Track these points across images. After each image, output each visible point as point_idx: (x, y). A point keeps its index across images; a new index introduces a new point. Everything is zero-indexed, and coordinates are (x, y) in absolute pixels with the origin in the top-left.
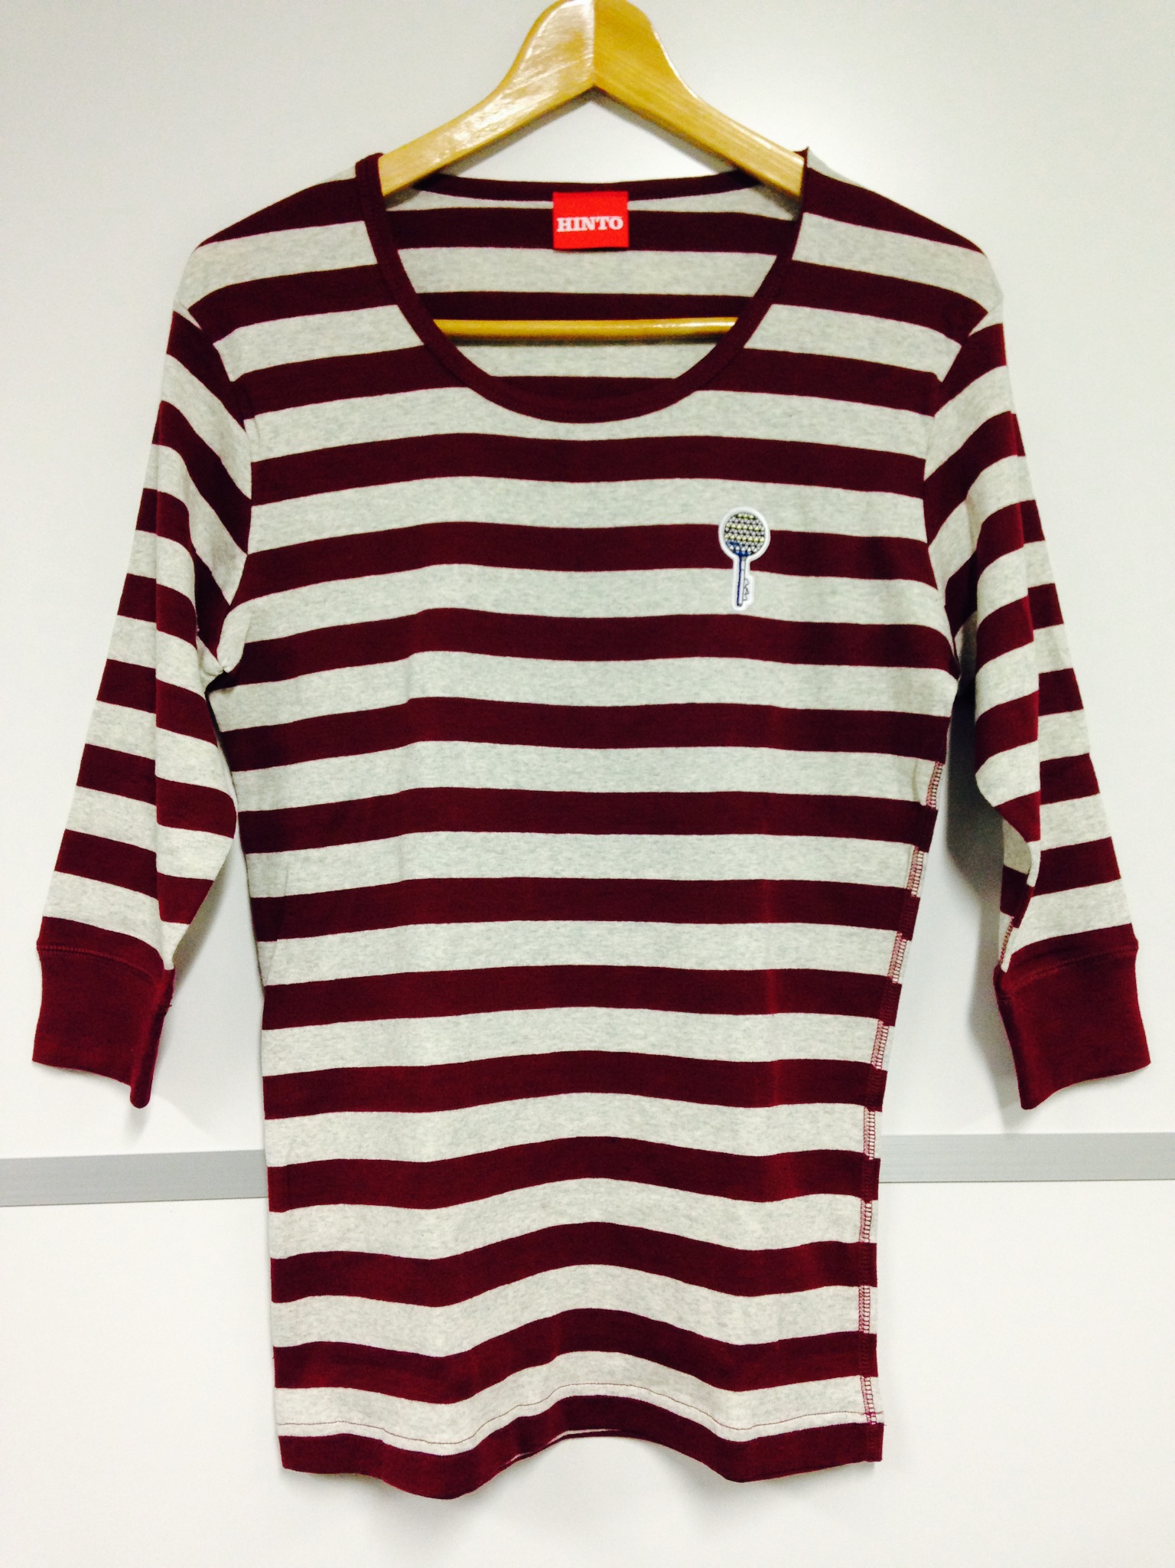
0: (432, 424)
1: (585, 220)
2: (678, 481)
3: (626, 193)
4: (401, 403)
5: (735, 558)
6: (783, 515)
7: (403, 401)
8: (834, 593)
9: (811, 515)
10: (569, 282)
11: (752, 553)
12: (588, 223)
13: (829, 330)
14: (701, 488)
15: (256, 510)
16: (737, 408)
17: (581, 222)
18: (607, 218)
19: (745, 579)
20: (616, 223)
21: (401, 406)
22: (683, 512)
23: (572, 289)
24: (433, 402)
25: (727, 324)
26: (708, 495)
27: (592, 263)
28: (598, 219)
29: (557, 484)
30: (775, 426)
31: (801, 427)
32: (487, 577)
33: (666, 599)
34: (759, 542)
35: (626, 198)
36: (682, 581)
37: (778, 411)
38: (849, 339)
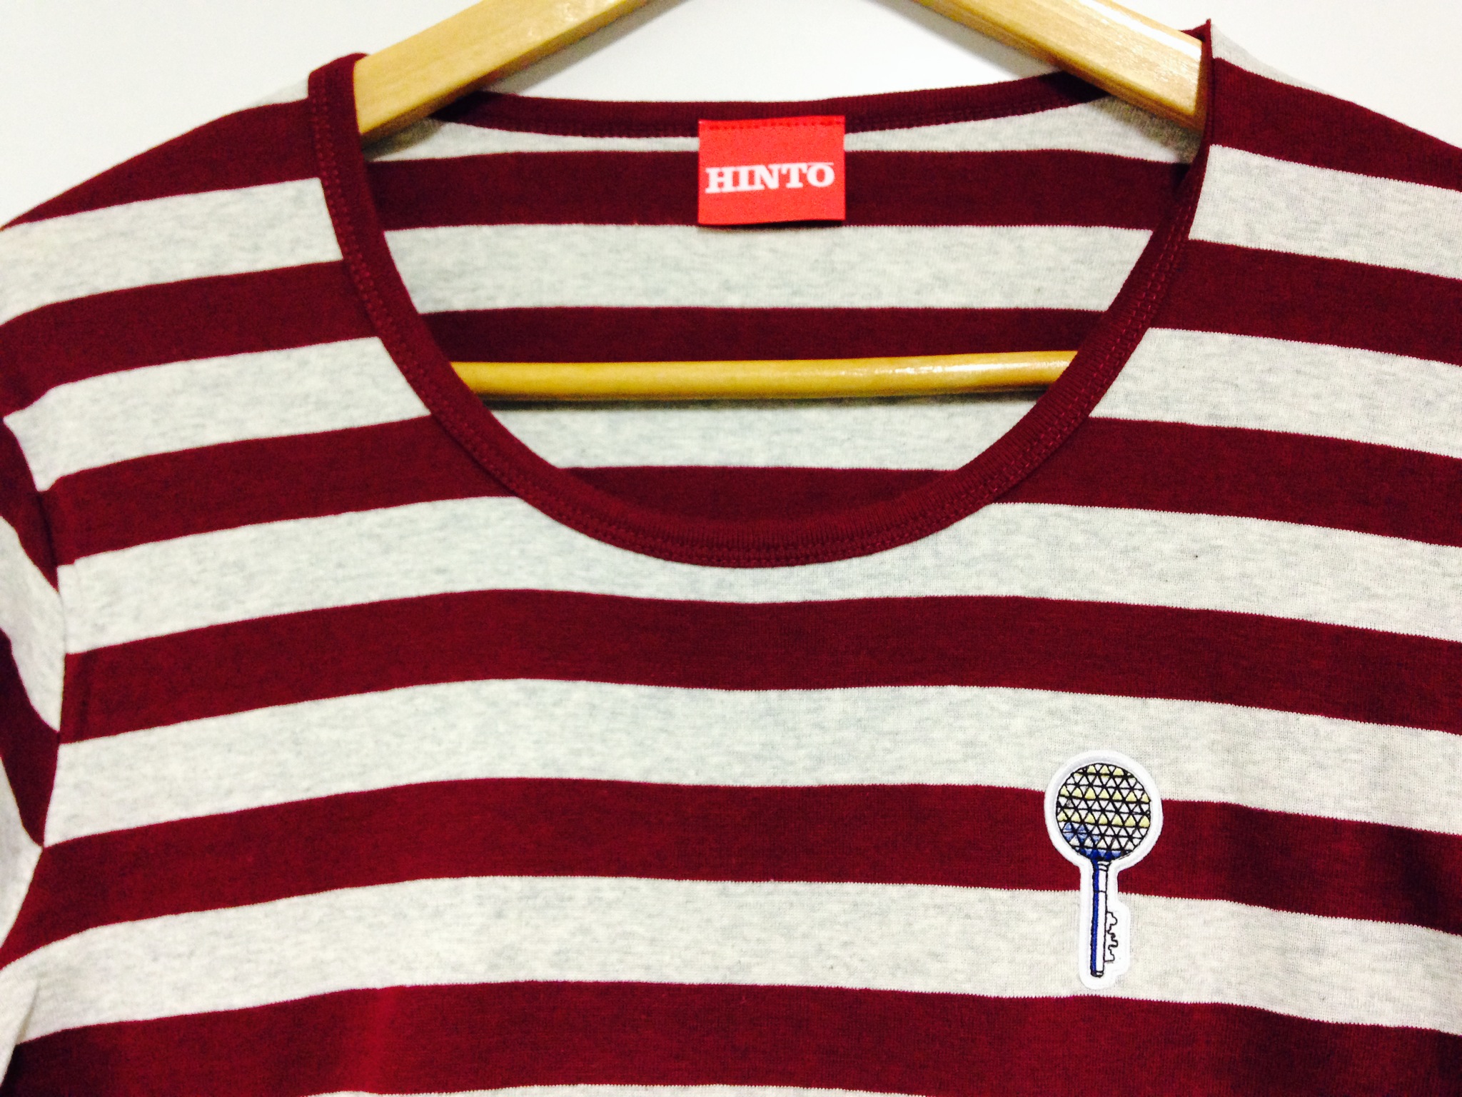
0: (440, 571)
1: (760, 170)
2: (954, 692)
3: (842, 119)
4: (378, 530)
5: (1085, 866)
6: (1190, 768)
7: (381, 526)
8: (1317, 951)
9: (1252, 770)
10: (727, 287)
11: (1124, 852)
12: (766, 177)
13: (1273, 379)
14: (1005, 708)
15: (66, 753)
16: (1079, 539)
17: (751, 176)
18: (803, 166)
19: (1107, 912)
20: (821, 176)
21: (378, 536)
22: (966, 758)
23: (734, 300)
24: (443, 527)
25: (1052, 364)
26: (1019, 724)
27: (773, 251)
28: (785, 168)
29: (697, 692)
30: (1163, 577)
31: (1221, 579)
32: (539, 901)
33: (935, 956)
34: (1137, 826)
35: (842, 128)
36: (968, 916)
37: (1168, 548)
38: (1317, 396)
